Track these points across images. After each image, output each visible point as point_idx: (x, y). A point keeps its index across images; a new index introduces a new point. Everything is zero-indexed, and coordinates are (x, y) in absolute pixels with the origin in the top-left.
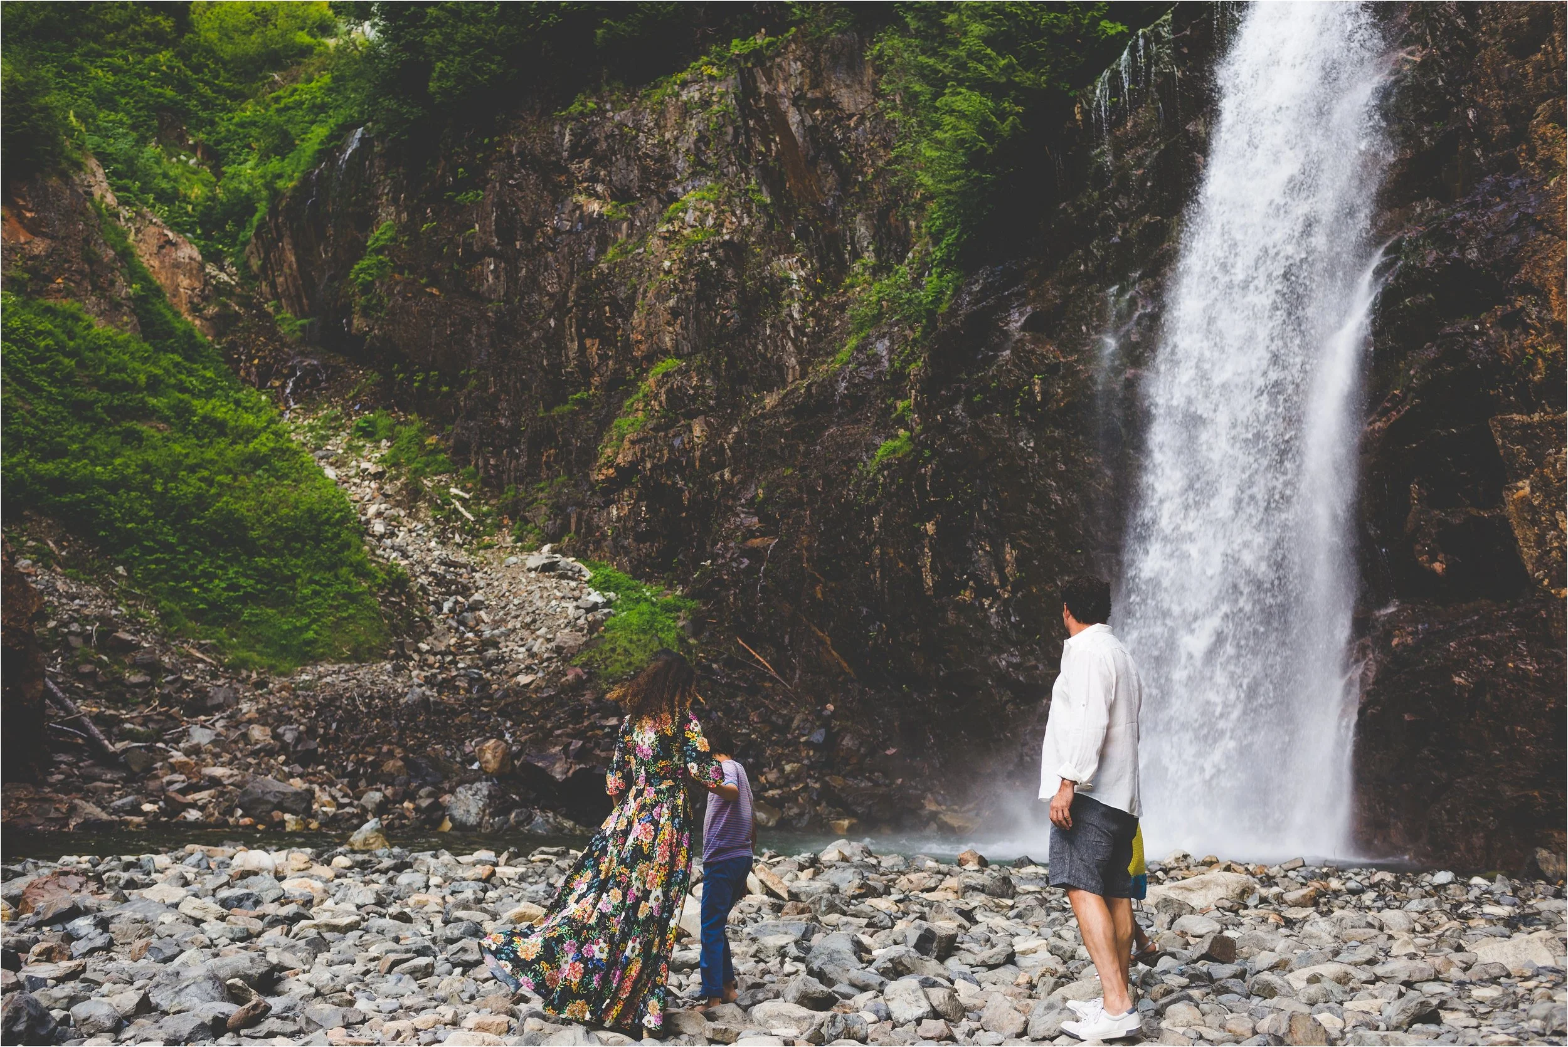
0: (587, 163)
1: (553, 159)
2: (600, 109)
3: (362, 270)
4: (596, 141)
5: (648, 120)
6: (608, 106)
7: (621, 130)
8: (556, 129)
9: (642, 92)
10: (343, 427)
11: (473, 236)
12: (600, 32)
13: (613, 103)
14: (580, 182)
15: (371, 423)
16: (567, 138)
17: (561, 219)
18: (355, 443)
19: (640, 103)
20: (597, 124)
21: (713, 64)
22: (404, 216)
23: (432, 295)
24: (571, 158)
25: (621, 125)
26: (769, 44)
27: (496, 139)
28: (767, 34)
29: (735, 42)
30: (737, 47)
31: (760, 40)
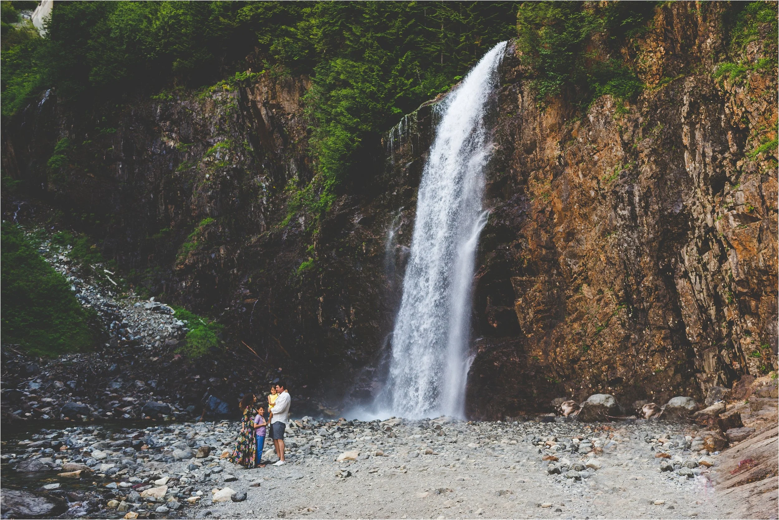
0: (168, 123)
1: (152, 119)
2: (174, 99)
3: (53, 162)
4: (173, 114)
5: (197, 105)
6: (178, 98)
7: (185, 110)
8: (153, 106)
9: (194, 92)
10: (47, 238)
11: (111, 151)
12: (175, 64)
13: (180, 96)
14: (165, 131)
15: (61, 236)
16: (158, 111)
17: (155, 148)
18: (54, 246)
19: (193, 98)
20: (173, 106)
21: (228, 84)
22: (74, 136)
23: (90, 177)
24: (160, 120)
25: (184, 108)
26: (253, 76)
27: (122, 105)
28: (252, 71)
29: (237, 73)
30: (238, 76)
31: (249, 73)
